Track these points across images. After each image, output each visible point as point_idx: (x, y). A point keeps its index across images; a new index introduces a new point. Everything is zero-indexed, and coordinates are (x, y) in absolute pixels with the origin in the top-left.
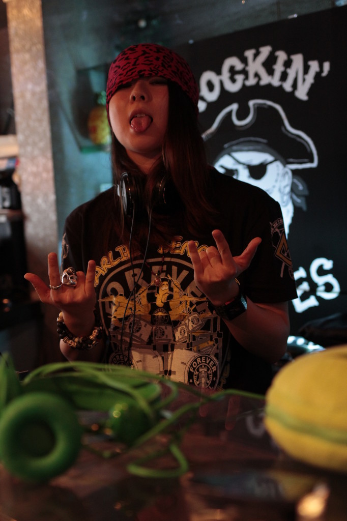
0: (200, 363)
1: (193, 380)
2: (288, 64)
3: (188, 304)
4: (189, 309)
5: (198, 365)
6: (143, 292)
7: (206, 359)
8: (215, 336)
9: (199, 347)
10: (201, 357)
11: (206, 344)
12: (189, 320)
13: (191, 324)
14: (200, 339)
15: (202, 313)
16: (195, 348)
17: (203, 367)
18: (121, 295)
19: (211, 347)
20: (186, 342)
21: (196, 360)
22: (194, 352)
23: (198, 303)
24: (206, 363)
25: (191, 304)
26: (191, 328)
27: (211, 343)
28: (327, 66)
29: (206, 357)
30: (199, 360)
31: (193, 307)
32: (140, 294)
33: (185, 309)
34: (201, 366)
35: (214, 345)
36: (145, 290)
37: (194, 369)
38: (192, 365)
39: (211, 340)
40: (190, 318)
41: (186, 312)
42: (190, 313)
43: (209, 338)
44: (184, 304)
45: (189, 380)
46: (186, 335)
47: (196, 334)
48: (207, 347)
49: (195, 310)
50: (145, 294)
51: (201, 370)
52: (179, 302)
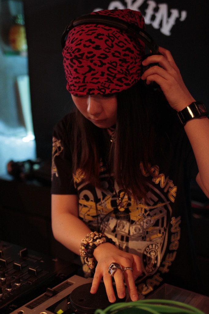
0: (151, 249)
1: (146, 260)
2: (156, 10)
3: (143, 210)
4: (143, 214)
5: (150, 250)
6: (108, 199)
7: (155, 246)
8: (162, 231)
9: (150, 238)
10: (152, 245)
11: (155, 236)
12: (144, 222)
13: (145, 224)
14: (152, 232)
15: (154, 216)
16: (148, 239)
17: (153, 251)
18: (92, 201)
19: (159, 238)
20: (141, 236)
21: (148, 247)
22: (147, 241)
23: (151, 210)
24: (155, 249)
25: (146, 211)
26: (145, 227)
27: (160, 235)
28: (184, 15)
29: (156, 245)
30: (150, 247)
31: (147, 213)
32: (105, 201)
33: (140, 213)
34: (152, 251)
35: (161, 237)
36: (109, 198)
37: (147, 252)
38: (145, 250)
39: (160, 233)
40: (145, 221)
41: (141, 216)
42: (145, 217)
43: (158, 232)
44: (140, 210)
45: (143, 260)
46: (141, 232)
47: (149, 230)
48: (156, 238)
49: (148, 215)
50: (109, 201)
51: (152, 253)
52: (136, 208)
